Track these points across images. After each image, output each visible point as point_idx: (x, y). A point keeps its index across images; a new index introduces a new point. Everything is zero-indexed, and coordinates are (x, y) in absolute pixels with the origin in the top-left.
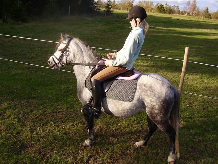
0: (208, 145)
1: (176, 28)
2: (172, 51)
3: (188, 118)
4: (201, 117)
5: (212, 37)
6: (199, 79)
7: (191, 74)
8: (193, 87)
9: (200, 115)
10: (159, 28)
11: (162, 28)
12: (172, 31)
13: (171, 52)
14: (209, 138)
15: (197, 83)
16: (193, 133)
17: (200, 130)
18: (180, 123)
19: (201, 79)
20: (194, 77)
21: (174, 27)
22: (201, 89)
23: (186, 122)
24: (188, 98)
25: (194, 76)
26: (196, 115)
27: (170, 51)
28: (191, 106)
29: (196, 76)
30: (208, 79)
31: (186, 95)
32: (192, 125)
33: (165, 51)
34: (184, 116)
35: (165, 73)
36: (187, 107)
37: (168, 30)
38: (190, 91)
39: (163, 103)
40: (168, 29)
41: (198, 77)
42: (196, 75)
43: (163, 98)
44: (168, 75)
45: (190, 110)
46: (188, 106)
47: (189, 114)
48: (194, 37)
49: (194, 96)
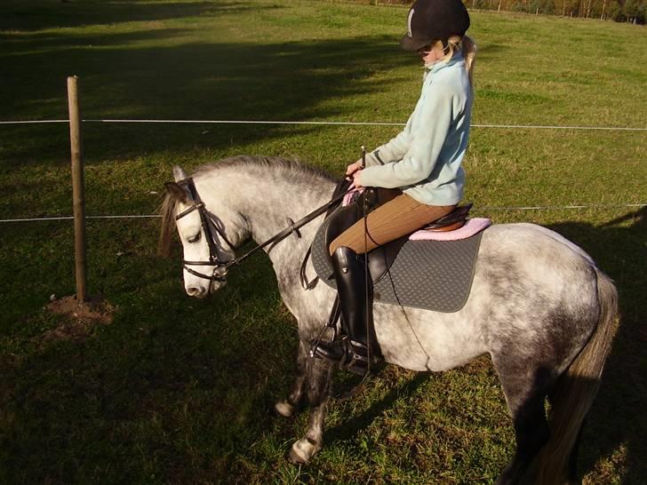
0: (194, 355)
1: (61, 27)
2: (54, 100)
3: (126, 290)
4: (162, 278)
5: (170, 40)
6: (142, 167)
7: (119, 156)
8: (129, 195)
9: (159, 274)
10: (7, 33)
11: (17, 32)
12: (51, 38)
13: (50, 103)
14: (194, 332)
15: (140, 181)
16: (148, 332)
17: (166, 316)
18: (102, 314)
19: (150, 166)
20: (127, 165)
21: (53, 25)
22: (152, 195)
23: (120, 304)
24: (118, 231)
25: (129, 162)
26: (147, 276)
27: (48, 101)
28: (130, 254)
29: (134, 160)
30: (168, 162)
31: (110, 224)
32: (141, 308)
33: (32, 102)
34: (111, 287)
35: (38, 169)
36: (120, 258)
37: (35, 36)
38: (120, 208)
39: (554, 325)
40: (37, 32)
41: (140, 162)
42: (133, 158)
43: (553, 306)
44: (48, 174)
45: (129, 266)
46: (119, 254)
47: (128, 278)
48: (118, 47)
49: (136, 221)
